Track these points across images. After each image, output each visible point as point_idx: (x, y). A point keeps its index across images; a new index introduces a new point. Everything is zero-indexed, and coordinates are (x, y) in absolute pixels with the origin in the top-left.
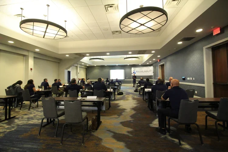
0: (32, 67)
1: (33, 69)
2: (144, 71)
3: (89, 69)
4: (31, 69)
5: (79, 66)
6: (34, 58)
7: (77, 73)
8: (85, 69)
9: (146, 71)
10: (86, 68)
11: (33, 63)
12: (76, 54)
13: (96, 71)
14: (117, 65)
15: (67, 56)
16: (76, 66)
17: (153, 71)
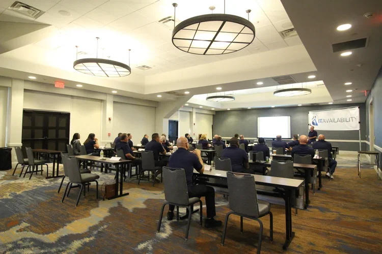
0: (111, 117)
1: (112, 119)
2: (336, 120)
3: (218, 116)
4: (110, 119)
5: (194, 111)
6: (114, 102)
7: (192, 124)
8: (212, 117)
9: (342, 120)
10: (213, 115)
11: (112, 110)
12: (169, 93)
13: (231, 120)
14: (273, 106)
15: (159, 96)
16: (190, 112)
17: (358, 120)
